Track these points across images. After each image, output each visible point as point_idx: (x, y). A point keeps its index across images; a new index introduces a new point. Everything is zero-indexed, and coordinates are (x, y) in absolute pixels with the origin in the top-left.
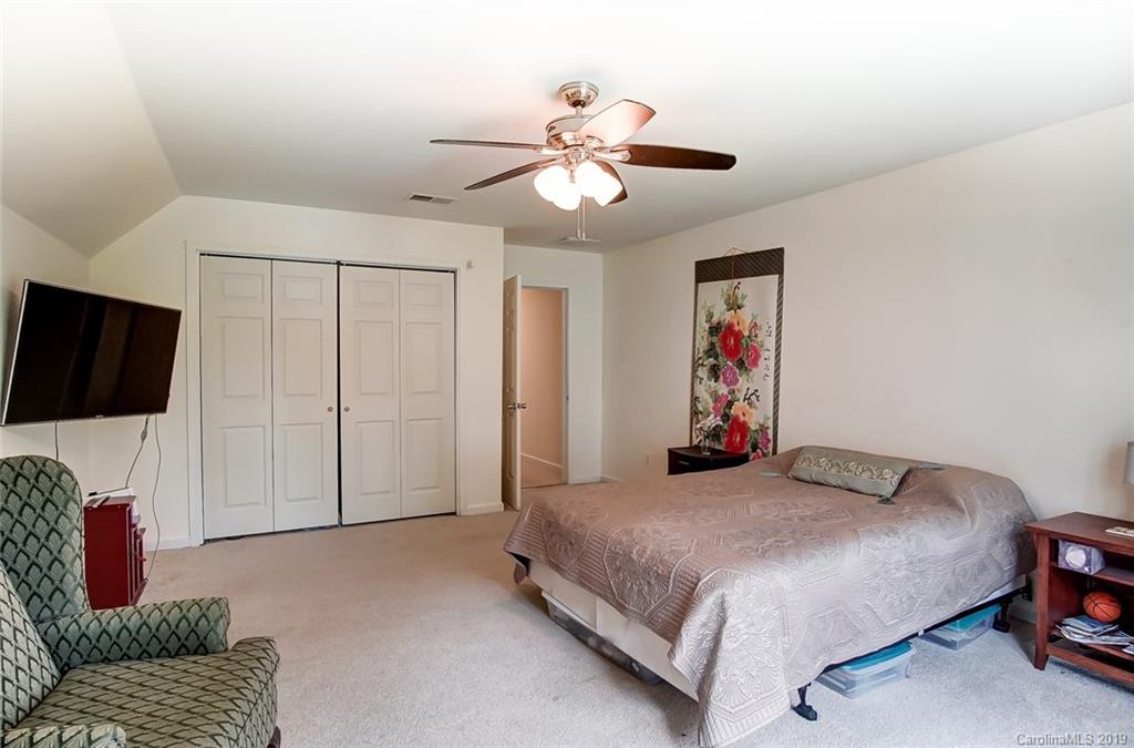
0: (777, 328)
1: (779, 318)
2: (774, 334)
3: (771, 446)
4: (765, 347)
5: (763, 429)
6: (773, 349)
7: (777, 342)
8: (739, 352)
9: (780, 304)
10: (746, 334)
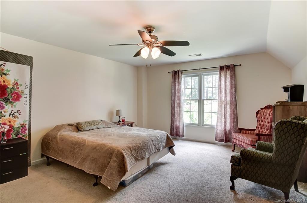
0: (30, 86)
1: (31, 83)
2: (29, 88)
3: (27, 132)
4: (25, 93)
5: (23, 126)
6: (28, 93)
7: (30, 91)
8: (5, 94)
9: (31, 77)
10: (11, 87)
